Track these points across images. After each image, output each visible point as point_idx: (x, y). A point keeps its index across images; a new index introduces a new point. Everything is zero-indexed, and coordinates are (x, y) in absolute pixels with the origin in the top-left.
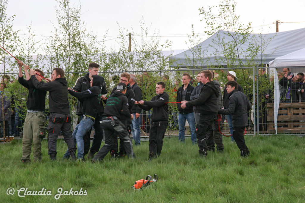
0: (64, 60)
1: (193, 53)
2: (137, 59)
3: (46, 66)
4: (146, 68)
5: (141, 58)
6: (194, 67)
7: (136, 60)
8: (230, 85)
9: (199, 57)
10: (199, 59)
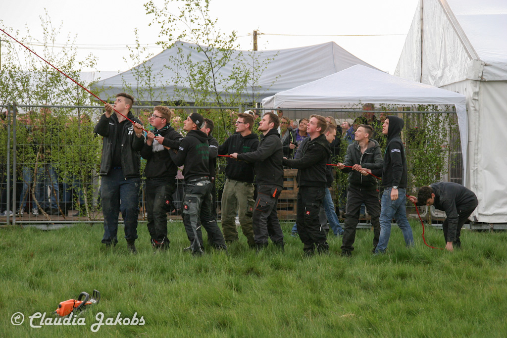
1: (136, 79)
2: (35, 84)
4: (53, 101)
5: (43, 82)
6: (138, 102)
7: (35, 86)
9: (148, 86)
10: (148, 88)
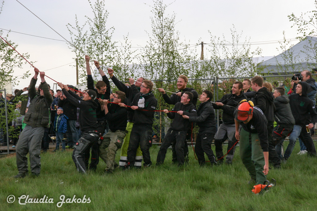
0: (158, 68)
1: (284, 59)
2: (228, 66)
3: (141, 74)
4: (238, 75)
5: (232, 65)
6: (285, 73)
7: (228, 67)
8: (207, 94)
9: (291, 63)
